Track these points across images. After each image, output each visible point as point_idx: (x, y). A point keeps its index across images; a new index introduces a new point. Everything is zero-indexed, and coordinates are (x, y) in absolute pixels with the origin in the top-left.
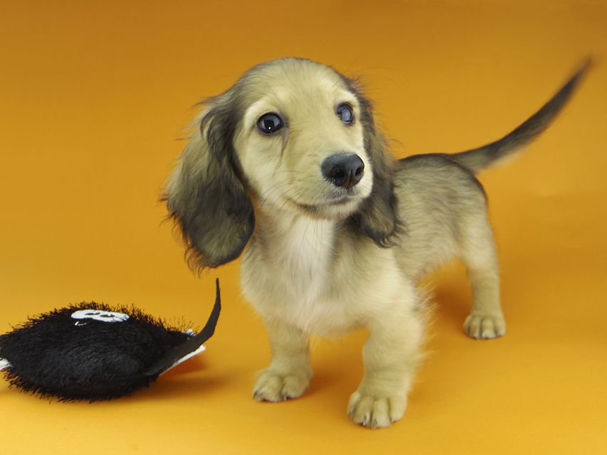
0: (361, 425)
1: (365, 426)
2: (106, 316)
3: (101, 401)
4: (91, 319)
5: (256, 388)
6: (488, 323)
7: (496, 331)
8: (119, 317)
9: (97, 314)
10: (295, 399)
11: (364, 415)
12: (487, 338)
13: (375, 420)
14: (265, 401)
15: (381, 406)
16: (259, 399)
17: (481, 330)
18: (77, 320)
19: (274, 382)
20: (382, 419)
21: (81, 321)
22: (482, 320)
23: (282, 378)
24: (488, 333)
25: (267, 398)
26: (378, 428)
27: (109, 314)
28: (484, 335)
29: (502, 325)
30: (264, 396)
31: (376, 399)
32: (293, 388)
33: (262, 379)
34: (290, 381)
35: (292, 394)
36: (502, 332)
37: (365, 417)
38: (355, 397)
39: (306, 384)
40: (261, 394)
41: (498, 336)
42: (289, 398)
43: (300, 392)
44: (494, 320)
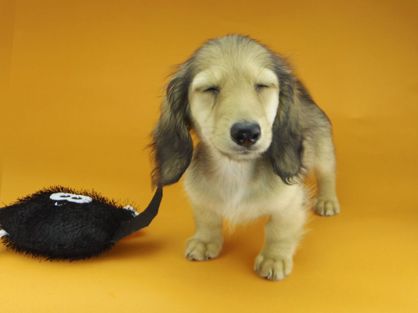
0: (266, 278)
1: (269, 280)
2: (75, 198)
3: (77, 260)
4: (66, 201)
5: (187, 251)
6: (329, 206)
7: (334, 211)
8: (86, 199)
9: (69, 196)
10: (214, 259)
11: (268, 272)
12: (329, 216)
13: (276, 276)
14: (194, 260)
15: (279, 265)
16: (191, 259)
17: (325, 211)
18: (56, 201)
19: (200, 247)
20: (280, 275)
21: (59, 202)
22: (326, 203)
23: (205, 245)
24: (330, 212)
25: (196, 258)
26: (278, 280)
27: (78, 196)
28: (327, 214)
29: (337, 206)
30: (194, 257)
31: (275, 260)
32: (213, 251)
33: (192, 245)
34: (211, 247)
35: (212, 256)
36: (338, 211)
37: (269, 273)
38: (260, 259)
39: (220, 248)
40: (192, 256)
41: (335, 214)
42: (209, 258)
43: (217, 254)
44: (333, 203)
